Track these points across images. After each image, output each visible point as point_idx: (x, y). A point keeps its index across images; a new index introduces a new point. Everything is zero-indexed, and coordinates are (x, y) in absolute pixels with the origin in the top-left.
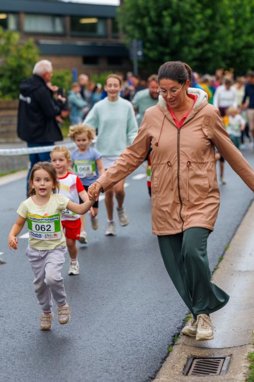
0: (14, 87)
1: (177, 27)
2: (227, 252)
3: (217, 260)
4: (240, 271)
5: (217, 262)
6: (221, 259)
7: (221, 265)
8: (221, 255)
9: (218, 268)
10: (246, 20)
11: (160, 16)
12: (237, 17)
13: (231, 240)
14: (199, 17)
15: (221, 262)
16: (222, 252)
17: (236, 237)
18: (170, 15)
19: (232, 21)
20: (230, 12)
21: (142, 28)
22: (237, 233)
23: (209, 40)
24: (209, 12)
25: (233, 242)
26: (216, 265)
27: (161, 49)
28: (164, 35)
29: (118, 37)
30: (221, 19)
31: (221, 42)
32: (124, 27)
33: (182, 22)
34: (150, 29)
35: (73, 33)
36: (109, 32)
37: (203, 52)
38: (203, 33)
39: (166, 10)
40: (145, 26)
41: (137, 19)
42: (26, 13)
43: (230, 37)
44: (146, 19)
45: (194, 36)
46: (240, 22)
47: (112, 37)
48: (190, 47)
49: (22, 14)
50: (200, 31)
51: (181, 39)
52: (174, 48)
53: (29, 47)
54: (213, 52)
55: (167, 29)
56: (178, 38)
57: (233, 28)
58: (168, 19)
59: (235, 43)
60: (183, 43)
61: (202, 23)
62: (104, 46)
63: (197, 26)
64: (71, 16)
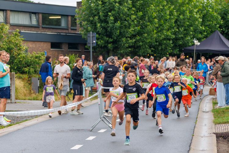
1: (118, 24)
10: (166, 20)
11: (106, 16)
12: (160, 18)
18: (113, 15)
19: (156, 20)
20: (155, 14)
21: (93, 24)
23: (140, 33)
24: (141, 14)
28: (109, 29)
29: (76, 30)
30: (149, 19)
31: (148, 35)
32: (81, 23)
33: (121, 20)
34: (99, 25)
35: (44, 26)
36: (70, 26)
37: (135, 42)
38: (136, 28)
39: (110, 12)
40: (95, 23)
41: (90, 17)
42: (11, 11)
43: (155, 31)
44: (97, 17)
45: (130, 30)
46: (162, 21)
47: (71, 29)
48: (126, 38)
49: (8, 12)
50: (134, 27)
51: (120, 32)
52: (115, 38)
53: (16, 35)
54: (142, 42)
55: (111, 25)
56: (118, 31)
57: (157, 25)
58: (112, 18)
59: (159, 36)
60: (122, 35)
61: (135, 21)
62: (66, 35)
63: (132, 23)
64: (42, 13)
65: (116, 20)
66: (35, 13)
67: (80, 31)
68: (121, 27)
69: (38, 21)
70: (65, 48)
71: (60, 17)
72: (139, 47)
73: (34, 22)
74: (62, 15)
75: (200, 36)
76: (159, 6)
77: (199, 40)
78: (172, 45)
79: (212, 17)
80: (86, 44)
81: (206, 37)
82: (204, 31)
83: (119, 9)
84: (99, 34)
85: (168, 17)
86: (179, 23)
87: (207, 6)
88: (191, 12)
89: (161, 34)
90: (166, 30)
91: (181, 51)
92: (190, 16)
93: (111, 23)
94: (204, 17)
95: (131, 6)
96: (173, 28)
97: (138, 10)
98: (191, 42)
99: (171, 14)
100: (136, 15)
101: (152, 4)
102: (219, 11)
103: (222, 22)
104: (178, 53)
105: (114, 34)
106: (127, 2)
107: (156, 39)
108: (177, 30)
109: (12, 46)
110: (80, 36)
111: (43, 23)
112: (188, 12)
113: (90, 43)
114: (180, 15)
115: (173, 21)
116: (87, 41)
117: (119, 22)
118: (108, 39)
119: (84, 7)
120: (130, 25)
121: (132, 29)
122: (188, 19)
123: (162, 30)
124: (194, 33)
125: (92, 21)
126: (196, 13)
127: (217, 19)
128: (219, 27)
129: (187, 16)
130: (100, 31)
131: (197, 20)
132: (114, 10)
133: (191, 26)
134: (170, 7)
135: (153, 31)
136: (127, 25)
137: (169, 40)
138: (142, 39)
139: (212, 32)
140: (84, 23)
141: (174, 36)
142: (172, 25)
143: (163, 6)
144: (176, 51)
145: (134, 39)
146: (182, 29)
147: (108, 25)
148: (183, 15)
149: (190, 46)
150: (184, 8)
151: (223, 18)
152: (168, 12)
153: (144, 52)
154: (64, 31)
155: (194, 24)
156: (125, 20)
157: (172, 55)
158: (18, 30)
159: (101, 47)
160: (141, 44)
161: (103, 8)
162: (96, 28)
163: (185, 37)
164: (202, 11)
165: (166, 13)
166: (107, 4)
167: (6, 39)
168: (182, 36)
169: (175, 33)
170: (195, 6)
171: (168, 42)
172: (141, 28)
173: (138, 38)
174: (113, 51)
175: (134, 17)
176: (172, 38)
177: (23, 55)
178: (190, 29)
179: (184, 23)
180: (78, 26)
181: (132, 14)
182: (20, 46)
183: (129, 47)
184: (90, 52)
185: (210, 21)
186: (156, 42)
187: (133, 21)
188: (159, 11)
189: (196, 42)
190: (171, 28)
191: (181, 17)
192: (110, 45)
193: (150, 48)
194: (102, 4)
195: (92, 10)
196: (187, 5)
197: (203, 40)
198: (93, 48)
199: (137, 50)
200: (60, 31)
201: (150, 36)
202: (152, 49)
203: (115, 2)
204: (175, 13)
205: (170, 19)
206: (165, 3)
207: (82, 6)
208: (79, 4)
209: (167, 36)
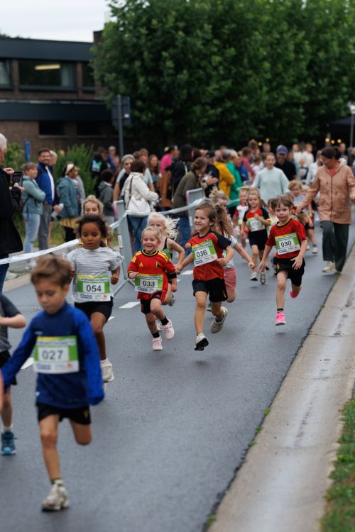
1: (184, 76)
2: (267, 418)
3: (253, 432)
4: (287, 448)
5: (254, 435)
6: (258, 430)
7: (258, 440)
8: (258, 423)
9: (254, 444)
10: (288, 63)
11: (158, 58)
12: (274, 59)
13: (272, 400)
15: (258, 435)
16: (260, 420)
17: (281, 394)
18: (172, 57)
19: (267, 65)
20: (263, 52)
21: (130, 78)
22: (281, 388)
23: (231, 95)
24: (232, 51)
25: (276, 402)
26: (251, 439)
28: (164, 88)
30: (250, 62)
31: (251, 97)
32: (103, 76)
33: (191, 67)
34: (141, 80)
35: (23, 87)
36: (80, 84)
37: (223, 113)
38: (223, 83)
39: (166, 49)
40: (135, 75)
41: (122, 63)
43: (265, 89)
44: (137, 63)
45: (210, 89)
46: (280, 66)
47: (85, 92)
48: (203, 105)
50: (218, 82)
51: (189, 95)
52: (179, 107)
54: (238, 113)
55: (168, 79)
56: (185, 92)
57: (269, 76)
58: (170, 64)
59: (273, 99)
60: (193, 99)
61: (221, 68)
62: (72, 105)
63: (214, 73)
64: (19, 60)
65: (178, 69)
66: (3, 60)
67: (102, 96)
68: (189, 84)
69: (10, 77)
70: (70, 132)
71: (57, 67)
72: (232, 124)
73: (3, 78)
74: (62, 62)
78: (304, 117)
83: (185, 43)
84: (144, 100)
85: (292, 56)
86: (316, 69)
88: (342, 44)
89: (278, 94)
90: (289, 85)
91: (324, 132)
92: (341, 54)
93: (169, 75)
95: (209, 36)
96: (305, 80)
97: (226, 43)
98: (344, 108)
99: (299, 49)
100: (222, 55)
101: (256, 29)
104: (318, 133)
105: (176, 98)
106: (201, 28)
107: (267, 106)
108: (314, 84)
111: (23, 79)
112: (335, 44)
114: (318, 50)
115: (304, 65)
117: (185, 72)
118: (162, 109)
119: (108, 42)
120: (209, 77)
121: (214, 86)
122: (336, 59)
123: (281, 85)
124: (350, 90)
125: (127, 71)
129: (334, 53)
130: (145, 94)
132: (175, 47)
133: (345, 73)
134: (295, 35)
135: (261, 89)
136: (203, 77)
137: (297, 105)
138: (237, 105)
141: (306, 98)
142: (302, 74)
143: (281, 33)
144: (314, 131)
145: (220, 106)
146: (324, 82)
147: (162, 79)
148: (327, 52)
149: (343, 118)
150: (328, 36)
152: (291, 47)
154: (69, 96)
155: (350, 70)
156: (199, 67)
157: (304, 139)
159: (149, 127)
160: (235, 116)
161: (149, 44)
162: (135, 86)
163: (332, 98)
165: (286, 48)
166: (159, 33)
168: (325, 96)
169: (308, 91)
171: (295, 110)
172: (233, 83)
175: (217, 59)
176: (302, 102)
178: (342, 81)
179: (329, 68)
180: (98, 83)
183: (210, 124)
186: (269, 111)
187: (216, 68)
188: (271, 45)
189: (354, 110)
190: (299, 80)
191: (322, 55)
192: (167, 123)
193: (256, 124)
194: (148, 35)
195: (126, 47)
196: (334, 30)
199: (227, 131)
200: (58, 96)
201: (253, 100)
202: (261, 126)
203: (177, 29)
204: (307, 47)
205: (297, 60)
206: (285, 26)
207: (103, 40)
208: (97, 35)
209: (292, 97)
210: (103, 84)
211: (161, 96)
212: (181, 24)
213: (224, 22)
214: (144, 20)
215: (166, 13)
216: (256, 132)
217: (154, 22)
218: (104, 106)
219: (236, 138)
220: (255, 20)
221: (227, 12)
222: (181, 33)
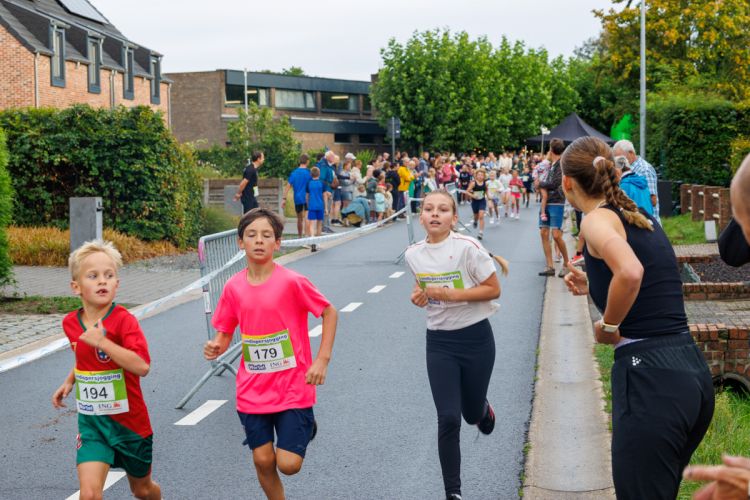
0: (268, 165)
1: (431, 105)
10: (500, 99)
11: (414, 93)
12: (491, 95)
14: (453, 94)
18: (424, 93)
19: (486, 99)
20: (484, 91)
21: (395, 106)
23: (462, 118)
24: (463, 90)
27: (413, 126)
28: (418, 113)
29: (370, 115)
30: (475, 97)
31: (475, 120)
32: (377, 104)
33: (436, 100)
34: (403, 107)
35: (324, 110)
36: (361, 109)
37: (456, 131)
38: (457, 111)
39: (419, 88)
40: (398, 104)
41: (390, 96)
42: (277, 89)
43: (484, 115)
44: (400, 96)
45: (448, 114)
46: (494, 100)
47: (364, 114)
48: (443, 125)
49: (273, 90)
50: (454, 109)
51: (434, 118)
52: (427, 126)
53: (284, 123)
54: (466, 131)
55: (420, 107)
56: (432, 116)
57: (487, 106)
58: (421, 97)
59: (489, 122)
60: (436, 121)
61: (456, 101)
62: (356, 123)
63: (451, 104)
64: (322, 92)
65: (428, 100)
66: (311, 92)
67: (376, 117)
68: (435, 110)
69: (315, 103)
70: (355, 141)
71: (346, 97)
72: (461, 139)
73: (311, 104)
74: (350, 94)
75: (549, 121)
76: (488, 78)
77: (548, 126)
78: (509, 135)
79: (566, 93)
80: (384, 136)
81: (558, 122)
82: (555, 113)
83: (432, 83)
84: (404, 121)
85: (503, 94)
86: (518, 102)
87: (559, 78)
88: (535, 86)
89: (493, 119)
90: (500, 113)
91: (522, 144)
92: (535, 93)
93: (421, 104)
94: (554, 93)
95: (448, 79)
96: (510, 110)
97: (460, 85)
98: (537, 130)
99: (507, 89)
100: (457, 92)
101: (479, 75)
102: (576, 85)
103: (580, 101)
104: (518, 145)
105: (426, 120)
106: (443, 73)
107: (486, 127)
108: (516, 113)
109: (279, 140)
110: (375, 125)
111: (323, 105)
112: (530, 87)
113: (391, 134)
114: (519, 91)
115: (510, 99)
116: (386, 131)
117: (432, 103)
118: (416, 127)
119: (381, 82)
122: (532, 97)
123: (496, 112)
124: (540, 117)
125: (394, 101)
126: (544, 88)
127: (573, 97)
128: (577, 108)
129: (530, 93)
130: (406, 117)
131: (544, 97)
132: (425, 86)
133: (536, 106)
134: (505, 80)
135: (482, 115)
136: (443, 106)
137: (505, 127)
138: (466, 126)
139: (566, 115)
140: (382, 105)
141: (512, 122)
142: (509, 106)
145: (455, 127)
146: (523, 112)
147: (417, 107)
148: (525, 91)
149: (535, 136)
150: (526, 82)
151: (582, 94)
152: (502, 88)
153: (469, 146)
154: (354, 117)
155: (541, 104)
156: (442, 100)
157: (509, 149)
158: (287, 116)
159: (407, 140)
160: (464, 133)
161: (409, 83)
162: (399, 113)
163: (529, 123)
164: (551, 85)
165: (499, 89)
166: (415, 77)
167: (270, 129)
168: (523, 121)
169: (513, 118)
170: (542, 78)
171: (503, 130)
172: (463, 111)
173: (460, 125)
174: (424, 144)
176: (509, 124)
177: (294, 153)
178: (535, 111)
179: (526, 103)
180: (374, 109)
181: (452, 91)
182: (291, 139)
183: (448, 139)
184: (391, 146)
185: (563, 99)
186: (486, 130)
187: (452, 101)
188: (489, 86)
189: (545, 131)
190: (506, 110)
191: (522, 94)
193: (478, 139)
194: (407, 78)
195: (393, 86)
196: (530, 78)
197: (553, 127)
198: (396, 140)
199: (458, 143)
200: (348, 117)
201: (477, 123)
202: (481, 141)
203: (427, 74)
204: (513, 89)
205: (506, 97)
206: (498, 74)
207: (378, 80)
208: (374, 77)
209: (502, 121)
210: (378, 108)
211: (416, 119)
212: (430, 71)
213: (458, 71)
214: (405, 67)
215: (420, 63)
216: (477, 144)
217: (412, 69)
218: (377, 125)
219: (464, 147)
220: (480, 70)
221: (460, 64)
222: (429, 77)
